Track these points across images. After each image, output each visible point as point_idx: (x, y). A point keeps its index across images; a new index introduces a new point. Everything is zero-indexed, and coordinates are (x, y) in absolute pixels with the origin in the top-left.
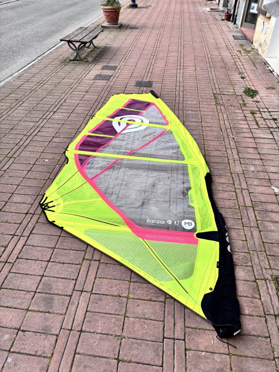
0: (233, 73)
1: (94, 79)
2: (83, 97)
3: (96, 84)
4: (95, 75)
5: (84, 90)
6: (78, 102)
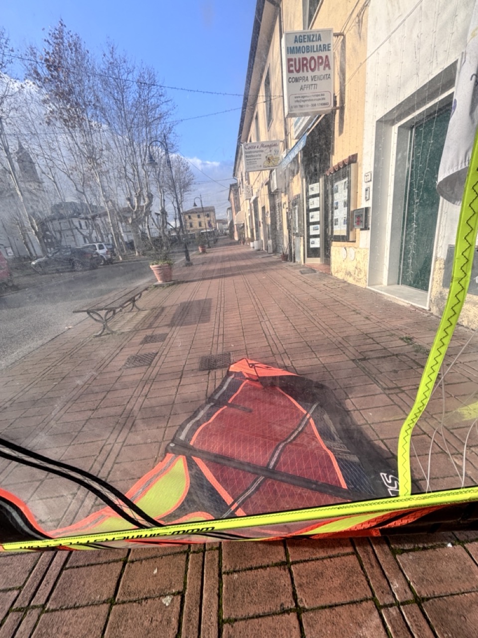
1: (122, 368)
3: (123, 379)
4: (128, 357)
5: (90, 405)
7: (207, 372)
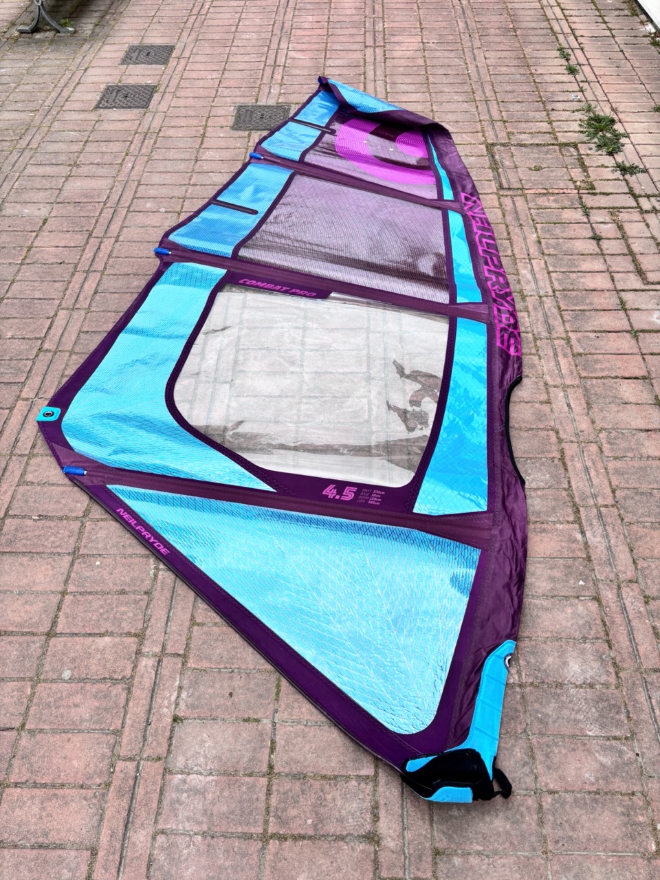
0: (541, 54)
1: (97, 107)
2: (60, 190)
3: (105, 126)
4: (103, 87)
5: (63, 158)
6: (44, 212)
7: (247, 133)
